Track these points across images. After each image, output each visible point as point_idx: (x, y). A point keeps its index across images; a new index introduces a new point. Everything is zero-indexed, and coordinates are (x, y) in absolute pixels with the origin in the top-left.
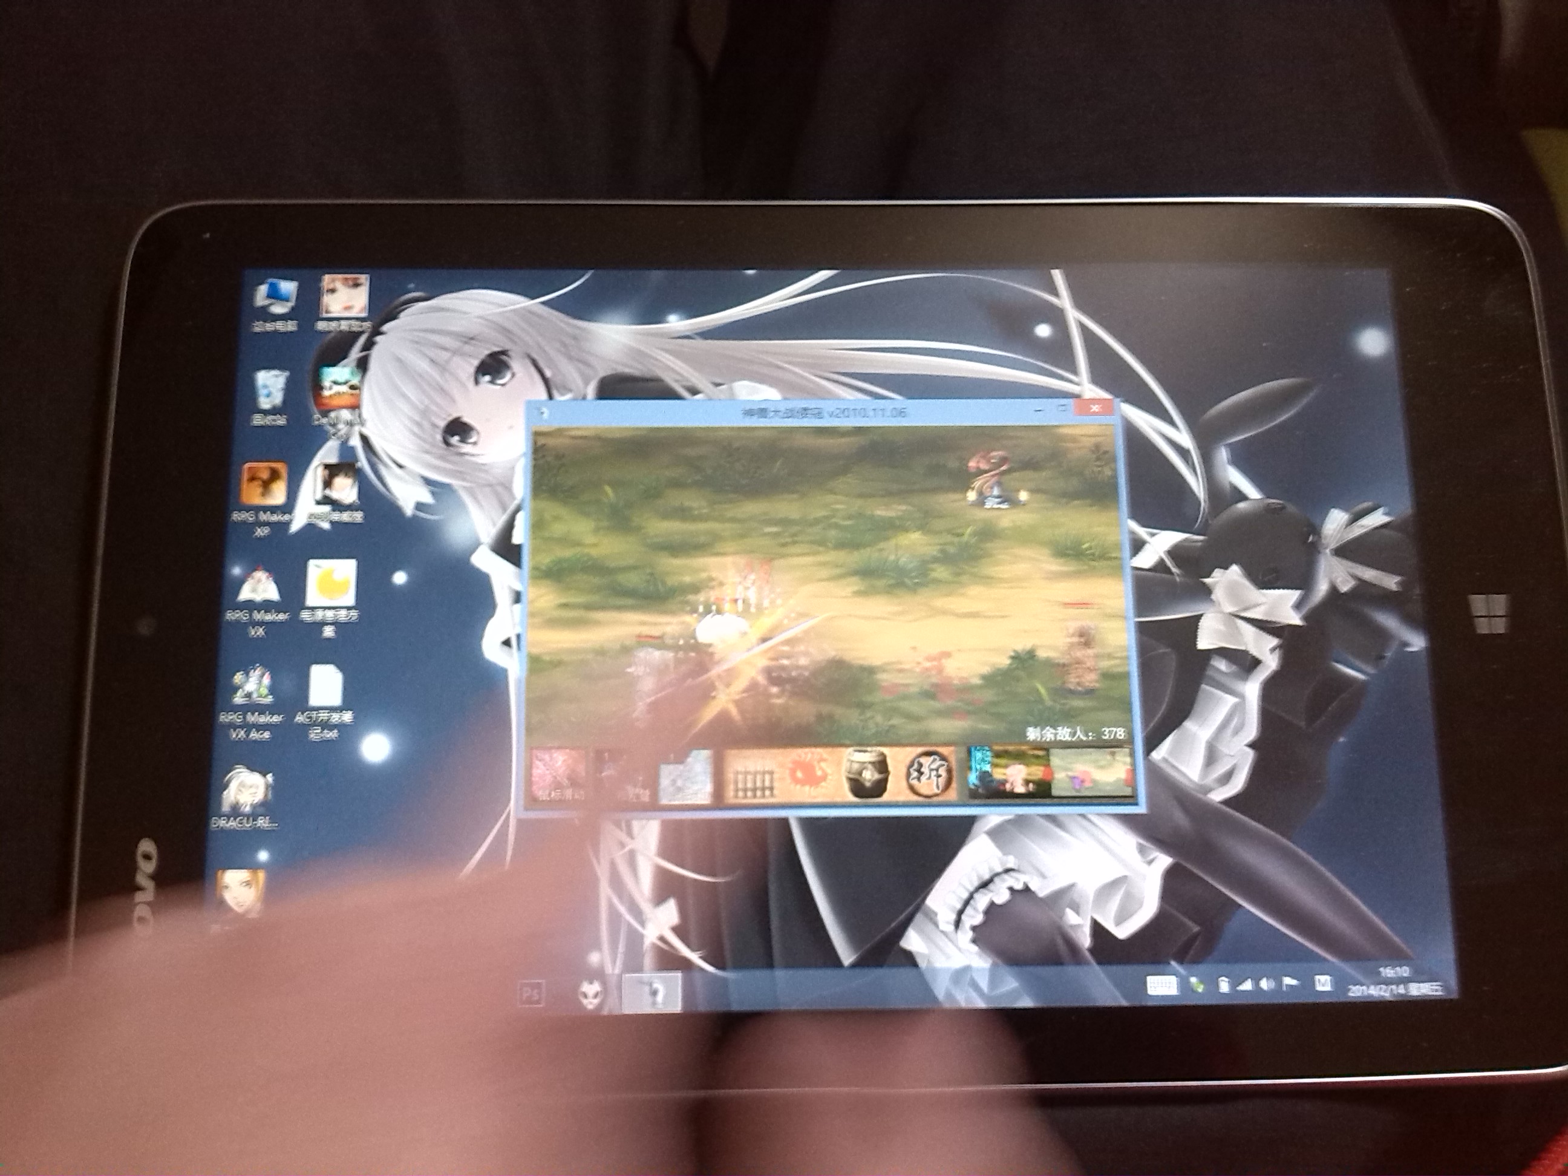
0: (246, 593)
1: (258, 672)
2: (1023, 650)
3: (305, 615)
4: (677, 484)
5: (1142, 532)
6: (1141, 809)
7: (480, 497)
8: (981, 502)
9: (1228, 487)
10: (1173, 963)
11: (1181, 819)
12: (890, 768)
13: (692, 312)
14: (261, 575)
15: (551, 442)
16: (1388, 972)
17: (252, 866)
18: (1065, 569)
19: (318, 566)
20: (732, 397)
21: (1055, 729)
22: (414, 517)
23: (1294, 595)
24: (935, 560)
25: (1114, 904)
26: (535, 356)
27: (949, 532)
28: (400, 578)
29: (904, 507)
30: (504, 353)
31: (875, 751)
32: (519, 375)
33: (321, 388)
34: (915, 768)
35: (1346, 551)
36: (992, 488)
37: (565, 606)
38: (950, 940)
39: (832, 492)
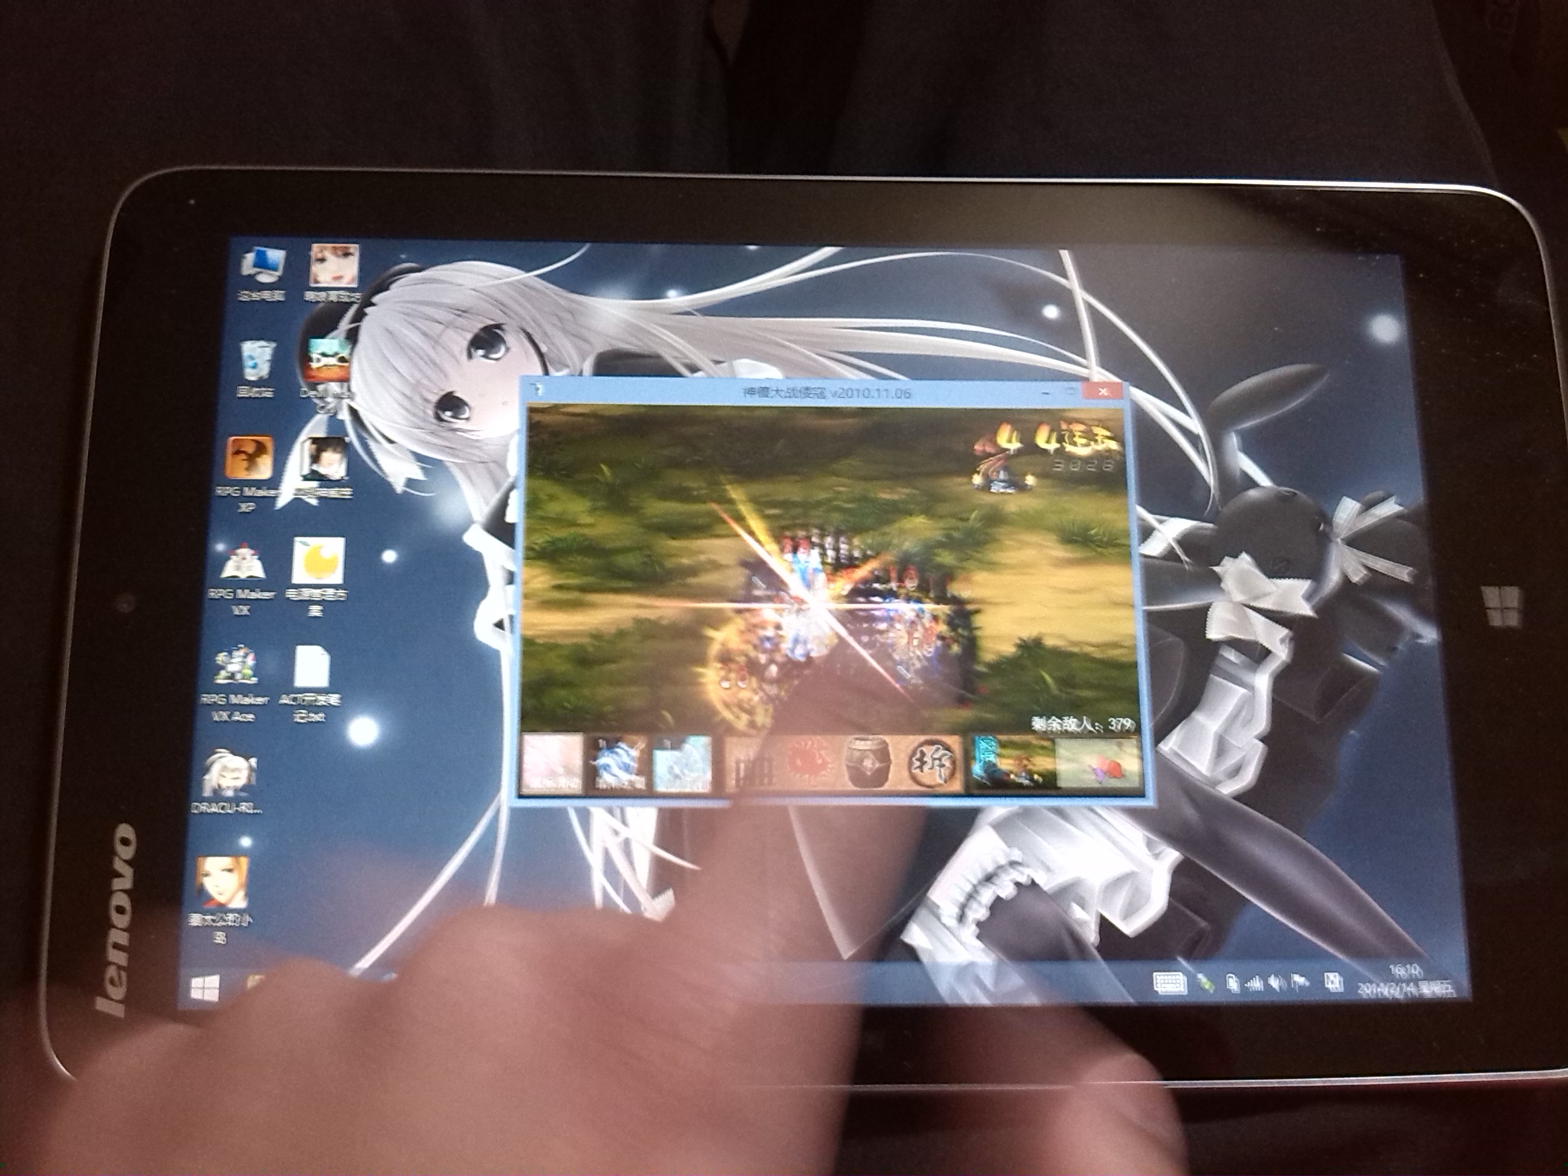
0: (229, 571)
1: (241, 653)
2: (1029, 638)
3: (291, 594)
4: (676, 464)
5: (1151, 519)
6: (1149, 802)
7: (472, 472)
8: (986, 487)
9: (1238, 473)
10: (1180, 959)
11: (1189, 812)
12: (892, 757)
13: (693, 288)
14: (245, 552)
15: (546, 419)
16: (1399, 971)
17: (235, 852)
18: (1069, 555)
19: (305, 544)
20: (733, 376)
21: (1062, 720)
22: (405, 492)
23: (1303, 586)
24: (941, 545)
25: (1121, 899)
26: (529, 330)
27: (953, 516)
28: (389, 556)
29: (907, 491)
30: (498, 326)
31: (878, 739)
32: (513, 350)
33: (310, 360)
34: (917, 758)
35: (1359, 541)
36: (998, 472)
37: (559, 587)
38: (955, 936)
39: (835, 474)
